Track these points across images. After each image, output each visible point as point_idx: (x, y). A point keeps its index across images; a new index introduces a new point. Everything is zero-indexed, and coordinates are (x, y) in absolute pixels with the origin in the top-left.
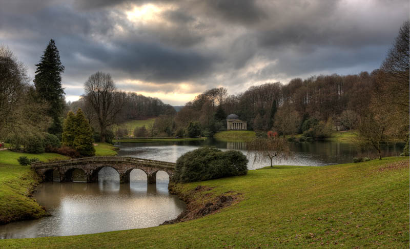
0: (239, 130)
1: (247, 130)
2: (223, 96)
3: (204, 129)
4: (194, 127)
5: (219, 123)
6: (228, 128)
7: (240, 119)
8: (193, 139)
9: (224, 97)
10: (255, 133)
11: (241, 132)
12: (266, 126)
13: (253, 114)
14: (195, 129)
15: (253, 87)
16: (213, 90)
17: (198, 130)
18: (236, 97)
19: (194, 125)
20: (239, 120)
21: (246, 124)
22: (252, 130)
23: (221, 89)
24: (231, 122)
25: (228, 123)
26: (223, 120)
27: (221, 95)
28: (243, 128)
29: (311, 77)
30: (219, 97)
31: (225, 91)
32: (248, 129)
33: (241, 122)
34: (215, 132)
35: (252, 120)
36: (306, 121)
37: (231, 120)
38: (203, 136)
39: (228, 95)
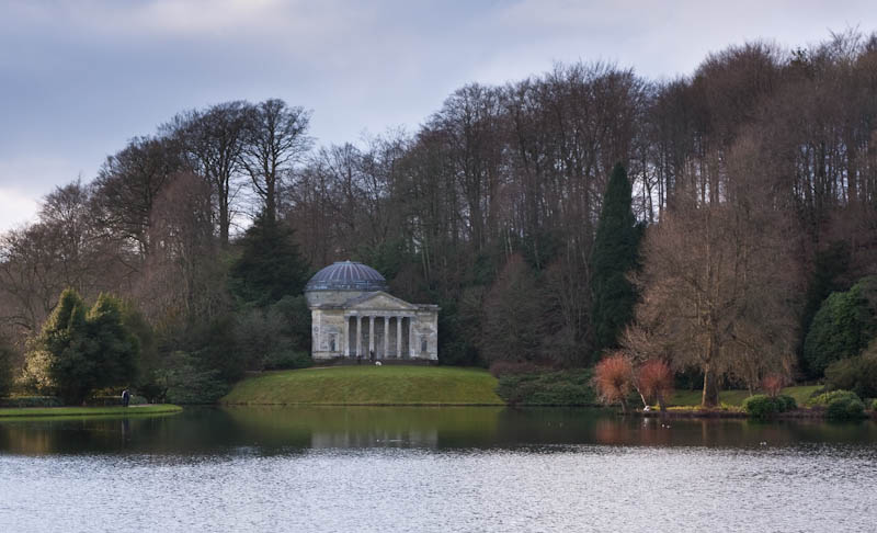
0: (391, 362)
1: (440, 363)
2: (282, 157)
3: (165, 350)
4: (92, 330)
5: (255, 320)
6: (320, 346)
7: (393, 292)
8: (83, 413)
9: (293, 162)
10: (494, 382)
11: (401, 373)
12: (567, 338)
13: (481, 260)
14: (93, 345)
15: (475, 91)
16: (218, 114)
17: (117, 346)
18: (368, 159)
19: (92, 314)
20: (384, 300)
21: (433, 326)
22: (472, 360)
23: (273, 109)
24: (340, 309)
25: (317, 316)
26: (286, 300)
27: (271, 150)
28: (414, 353)
29: (829, 39)
30: (256, 163)
31: (295, 128)
32: (444, 359)
33: (402, 308)
34: (233, 377)
35: (470, 297)
36: (837, 300)
37: (341, 298)
38: (153, 394)
39: (315, 152)
